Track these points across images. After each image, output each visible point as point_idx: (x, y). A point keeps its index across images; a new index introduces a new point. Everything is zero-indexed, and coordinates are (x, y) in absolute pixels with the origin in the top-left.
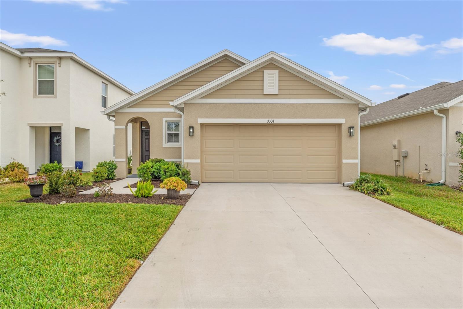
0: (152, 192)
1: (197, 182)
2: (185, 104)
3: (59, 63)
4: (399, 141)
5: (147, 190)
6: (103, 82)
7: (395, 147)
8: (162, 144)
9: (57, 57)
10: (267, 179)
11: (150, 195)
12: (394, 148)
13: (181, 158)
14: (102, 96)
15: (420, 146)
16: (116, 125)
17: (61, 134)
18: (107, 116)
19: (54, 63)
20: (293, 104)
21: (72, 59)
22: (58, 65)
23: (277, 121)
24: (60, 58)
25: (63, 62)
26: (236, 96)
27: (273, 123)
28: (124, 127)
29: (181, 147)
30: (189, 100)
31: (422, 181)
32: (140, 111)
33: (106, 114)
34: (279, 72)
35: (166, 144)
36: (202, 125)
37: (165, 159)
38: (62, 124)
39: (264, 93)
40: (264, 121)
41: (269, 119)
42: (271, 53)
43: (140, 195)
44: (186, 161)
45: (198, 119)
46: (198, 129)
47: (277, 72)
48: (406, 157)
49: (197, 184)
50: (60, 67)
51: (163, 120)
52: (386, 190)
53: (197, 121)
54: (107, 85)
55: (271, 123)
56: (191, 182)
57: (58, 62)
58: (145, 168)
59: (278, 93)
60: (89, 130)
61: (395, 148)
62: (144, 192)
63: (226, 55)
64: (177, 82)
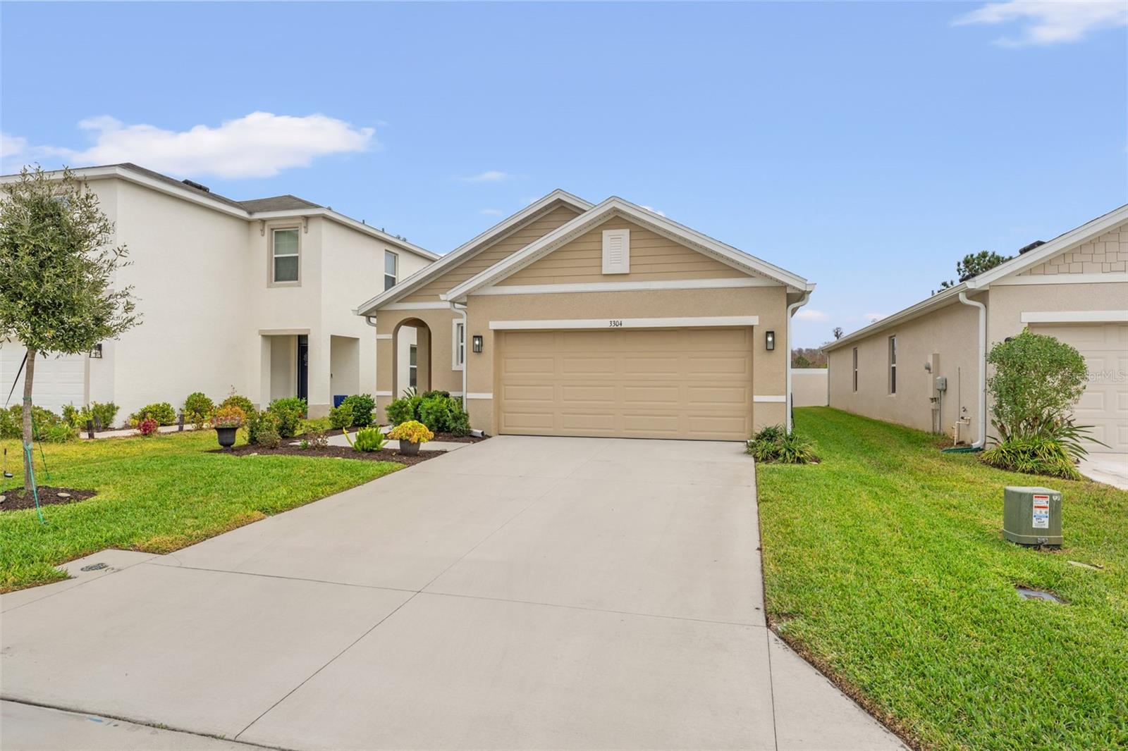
0: (381, 444)
1: (481, 431)
2: (467, 296)
3: (305, 227)
4: (936, 357)
5: (371, 440)
6: (386, 250)
7: (928, 368)
8: (452, 366)
9: (302, 216)
10: (612, 431)
11: (375, 449)
12: (928, 371)
13: (462, 391)
14: (386, 276)
15: (959, 369)
16: (378, 333)
17: (307, 347)
18: (364, 318)
19: (297, 227)
20: (655, 291)
21: (325, 218)
22: (303, 229)
23: (628, 323)
24: (307, 218)
25: (313, 226)
26: (553, 279)
27: (619, 326)
28: (390, 336)
29: (462, 371)
30: (474, 289)
31: (957, 444)
32: (415, 307)
33: (361, 315)
34: (630, 232)
35: (458, 364)
36: (498, 333)
37: (450, 393)
38: (309, 330)
39: (603, 273)
40: (604, 323)
41: (612, 320)
42: (612, 199)
43: (359, 448)
44: (470, 396)
45: (490, 323)
46: (489, 341)
47: (625, 233)
48: (945, 390)
49: (481, 436)
50: (306, 233)
51: (453, 322)
52: (794, 454)
53: (488, 326)
54: (397, 255)
55: (615, 327)
56: (471, 432)
57: (303, 225)
58: (398, 407)
59: (628, 272)
60: (358, 339)
61: (930, 373)
62: (367, 443)
63: (559, 201)
64: (477, 253)
